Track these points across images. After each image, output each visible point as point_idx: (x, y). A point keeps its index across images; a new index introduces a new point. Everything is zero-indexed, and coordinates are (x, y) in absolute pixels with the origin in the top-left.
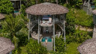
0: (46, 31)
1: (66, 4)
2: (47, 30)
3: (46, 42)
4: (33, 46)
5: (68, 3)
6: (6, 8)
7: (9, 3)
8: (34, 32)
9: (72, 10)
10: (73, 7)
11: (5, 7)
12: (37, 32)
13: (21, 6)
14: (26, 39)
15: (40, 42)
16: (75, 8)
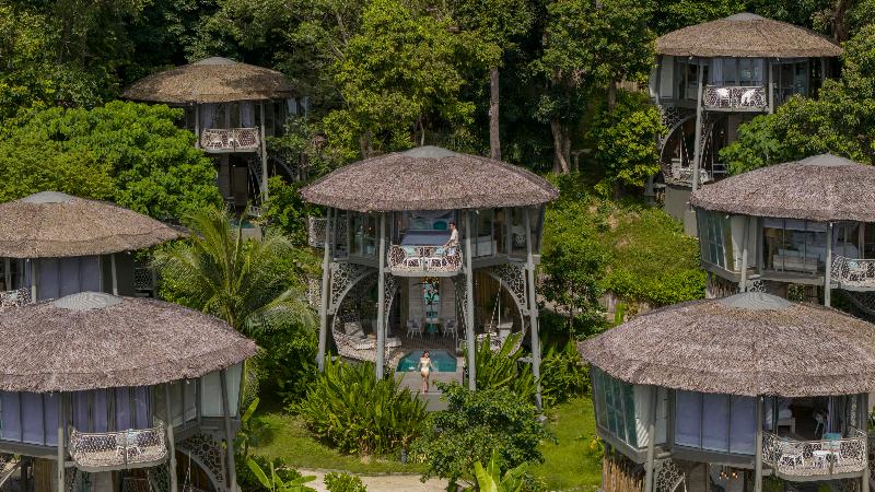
0: (423, 320)
1: (556, 175)
2: (428, 320)
3: (425, 370)
4: (348, 391)
5: (572, 169)
6: (177, 192)
7: (193, 162)
8: (351, 327)
9: (592, 209)
10: (597, 194)
11: (168, 185)
12: (369, 330)
13: (264, 188)
14: (305, 366)
15: (387, 376)
16: (612, 198)
